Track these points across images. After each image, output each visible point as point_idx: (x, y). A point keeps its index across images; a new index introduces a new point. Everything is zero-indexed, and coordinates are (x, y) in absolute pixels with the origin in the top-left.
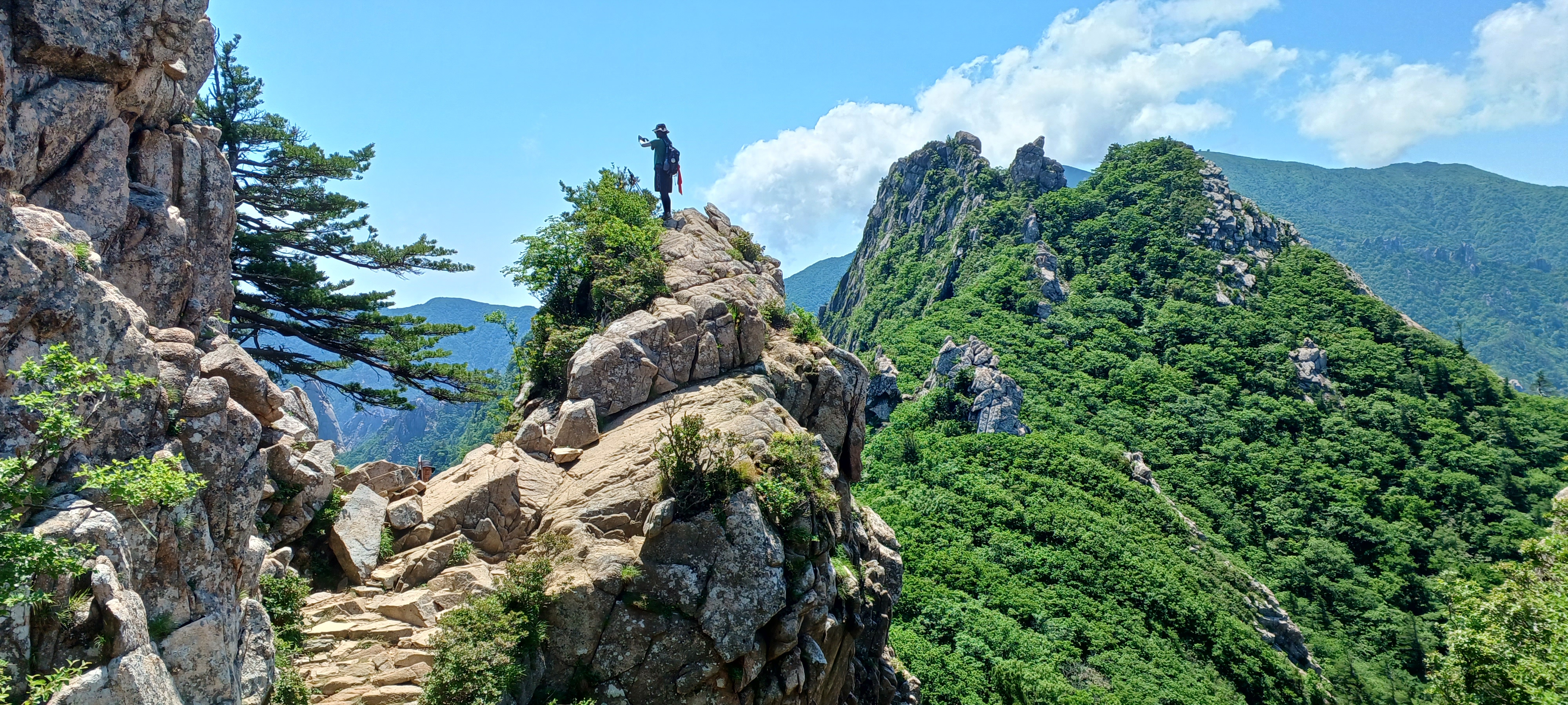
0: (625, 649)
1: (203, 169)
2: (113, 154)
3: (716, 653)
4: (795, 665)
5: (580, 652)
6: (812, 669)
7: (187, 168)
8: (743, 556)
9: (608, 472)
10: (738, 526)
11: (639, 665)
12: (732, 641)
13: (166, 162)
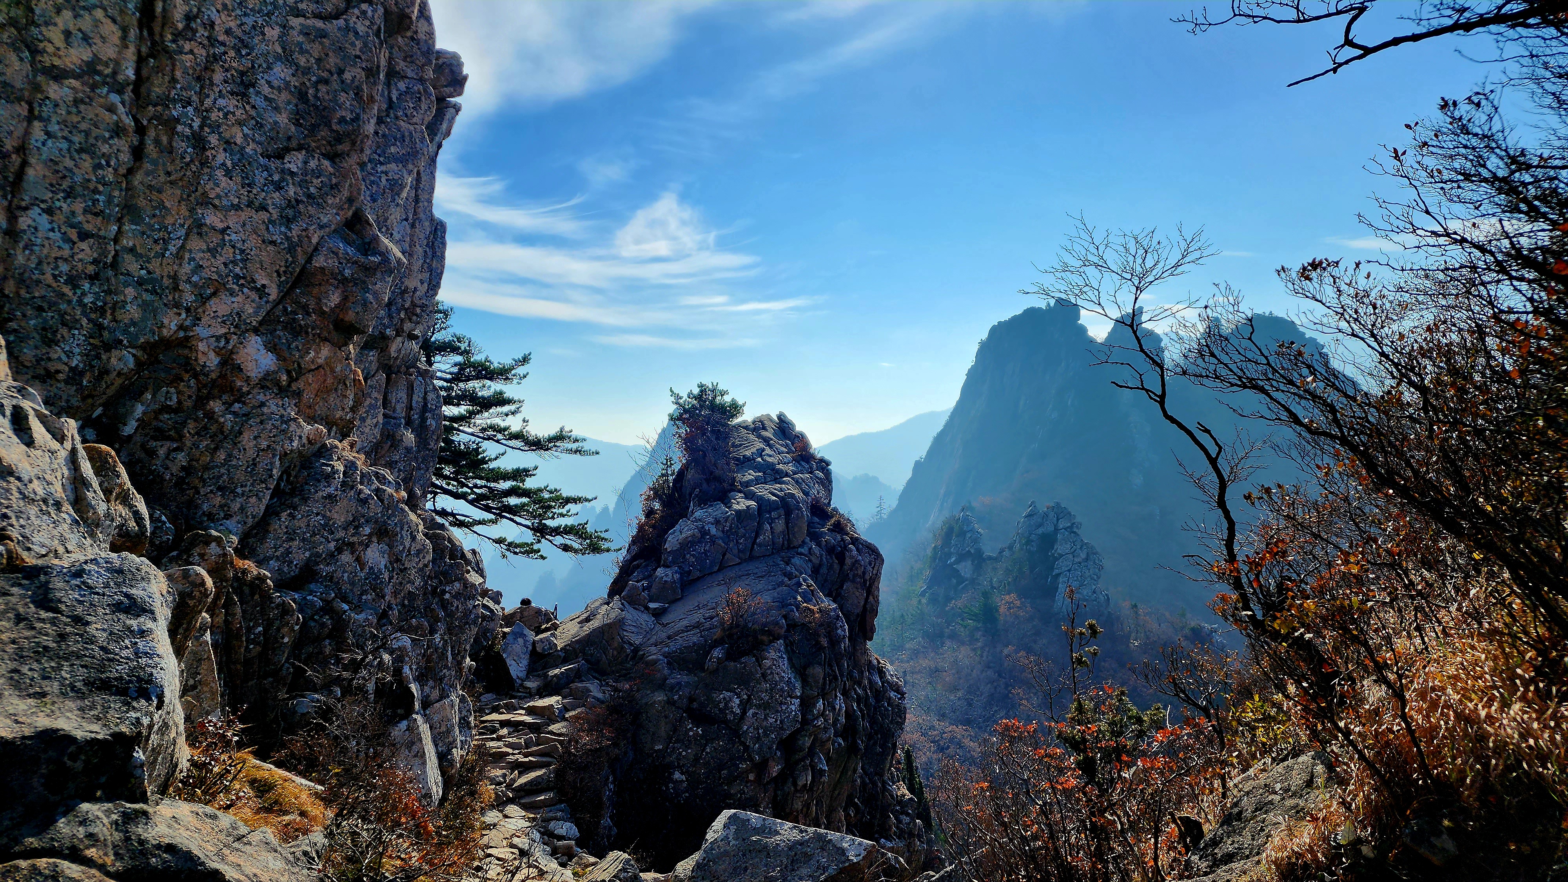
0: (687, 747)
1: (425, 398)
2: (375, 394)
3: (749, 756)
4: (805, 769)
5: (657, 748)
6: (818, 774)
7: (415, 398)
8: (771, 690)
9: (685, 623)
10: (770, 668)
11: (697, 759)
12: (760, 747)
13: (403, 395)
